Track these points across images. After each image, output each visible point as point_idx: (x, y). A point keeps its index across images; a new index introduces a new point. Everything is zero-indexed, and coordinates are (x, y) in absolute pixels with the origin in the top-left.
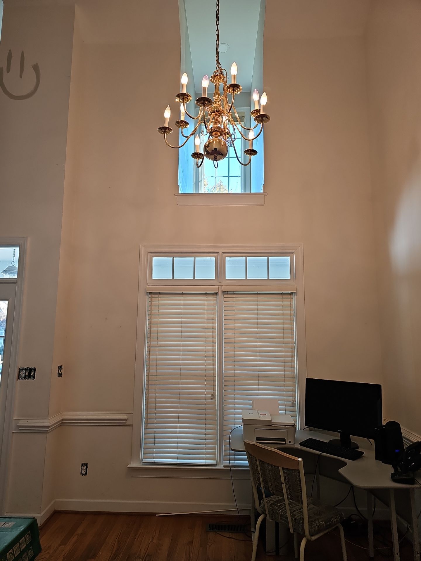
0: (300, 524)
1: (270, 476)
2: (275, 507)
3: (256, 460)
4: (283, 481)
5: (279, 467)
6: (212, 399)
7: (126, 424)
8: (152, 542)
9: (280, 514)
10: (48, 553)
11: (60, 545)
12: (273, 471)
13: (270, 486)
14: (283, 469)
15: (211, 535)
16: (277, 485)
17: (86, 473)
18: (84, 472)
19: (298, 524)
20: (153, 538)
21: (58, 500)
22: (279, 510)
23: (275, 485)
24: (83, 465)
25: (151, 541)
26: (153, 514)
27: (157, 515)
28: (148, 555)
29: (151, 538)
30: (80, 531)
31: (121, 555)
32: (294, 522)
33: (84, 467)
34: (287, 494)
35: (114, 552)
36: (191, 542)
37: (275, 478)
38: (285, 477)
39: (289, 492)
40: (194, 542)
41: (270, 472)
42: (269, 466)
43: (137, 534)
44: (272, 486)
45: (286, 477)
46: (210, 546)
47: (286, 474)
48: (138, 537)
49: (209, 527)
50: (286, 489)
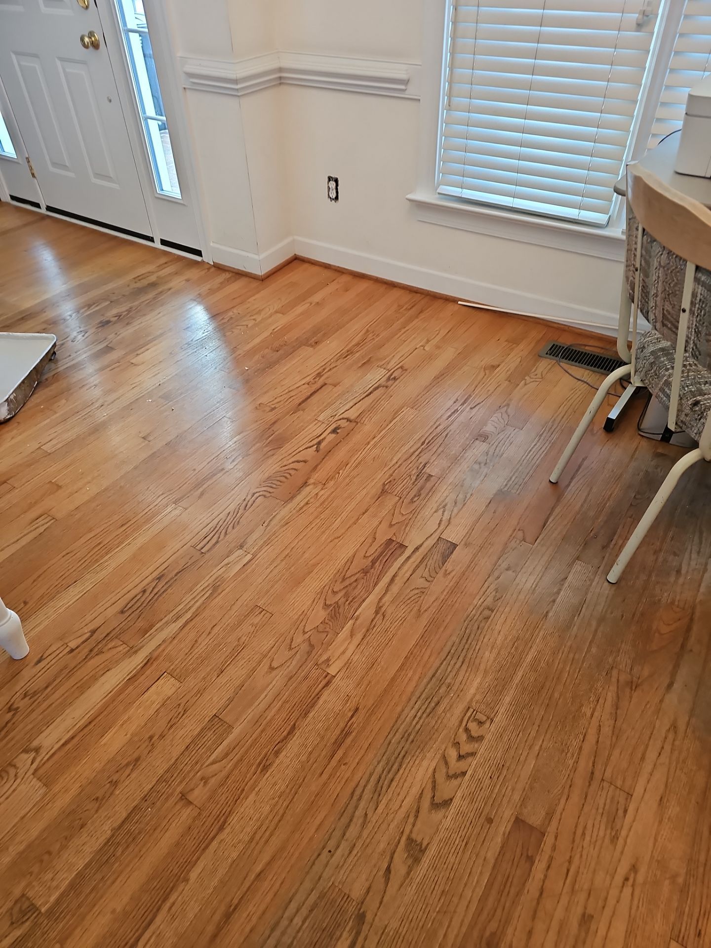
0: (701, 418)
1: (658, 282)
2: (662, 359)
3: (637, 229)
4: (686, 304)
5: (685, 261)
6: (639, 26)
7: (407, 92)
8: (422, 348)
9: (665, 378)
10: (254, 319)
11: (276, 312)
12: (668, 269)
13: (652, 308)
14: (698, 268)
15: (545, 364)
16: (667, 311)
17: (337, 198)
18: (333, 195)
19: (696, 415)
20: (428, 341)
21: (296, 237)
22: (667, 370)
23: (663, 309)
24: (330, 179)
25: (422, 346)
26: (454, 300)
27: (459, 302)
28: (401, 367)
29: (425, 340)
30: (317, 297)
31: (358, 355)
32: (688, 408)
33: (332, 184)
34: (687, 341)
35: (351, 345)
36: (494, 367)
37: (667, 289)
38: (694, 295)
39: (693, 338)
40: (498, 369)
41: (661, 269)
42: (663, 251)
43: (405, 328)
44: (655, 308)
45: (699, 295)
46: (526, 384)
47: (700, 287)
48: (404, 333)
49: (550, 349)
50: (688, 328)
